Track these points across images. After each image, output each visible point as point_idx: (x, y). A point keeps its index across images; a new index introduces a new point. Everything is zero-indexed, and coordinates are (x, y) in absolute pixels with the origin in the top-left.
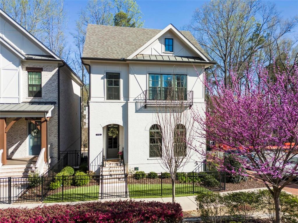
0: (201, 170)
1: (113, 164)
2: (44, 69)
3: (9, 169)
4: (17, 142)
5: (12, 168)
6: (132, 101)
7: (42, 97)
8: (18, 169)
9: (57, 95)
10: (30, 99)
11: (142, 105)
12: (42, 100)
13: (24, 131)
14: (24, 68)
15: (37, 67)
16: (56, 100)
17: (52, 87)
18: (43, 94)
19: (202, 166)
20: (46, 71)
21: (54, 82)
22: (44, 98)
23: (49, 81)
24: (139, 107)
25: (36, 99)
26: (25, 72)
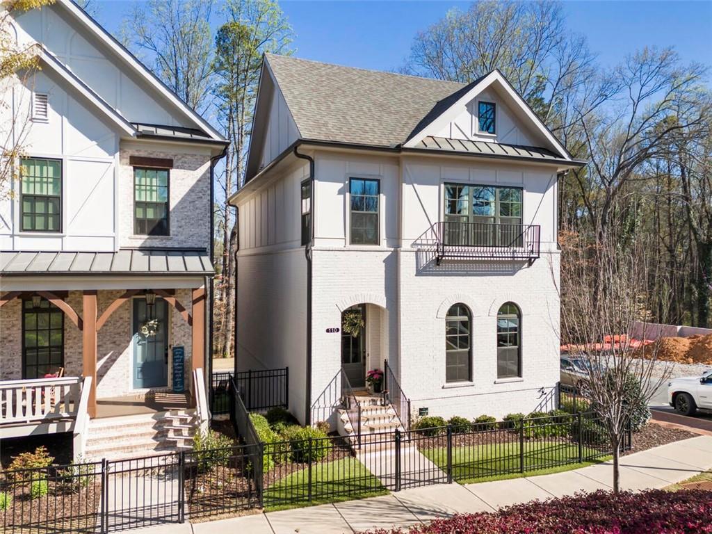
0: (550, 406)
1: (364, 402)
2: (175, 164)
3: (111, 430)
4: (105, 355)
5: (121, 426)
6: (409, 248)
7: (171, 236)
8: (134, 428)
9: (209, 231)
10: (140, 241)
11: (431, 256)
12: (169, 244)
13: (122, 325)
14: (124, 158)
15: (158, 157)
16: (207, 244)
17: (197, 209)
18: (173, 229)
19: (553, 397)
20: (181, 168)
21: (201, 198)
22: (176, 237)
23: (188, 194)
24: (425, 263)
25: (154, 240)
26: (126, 169)
